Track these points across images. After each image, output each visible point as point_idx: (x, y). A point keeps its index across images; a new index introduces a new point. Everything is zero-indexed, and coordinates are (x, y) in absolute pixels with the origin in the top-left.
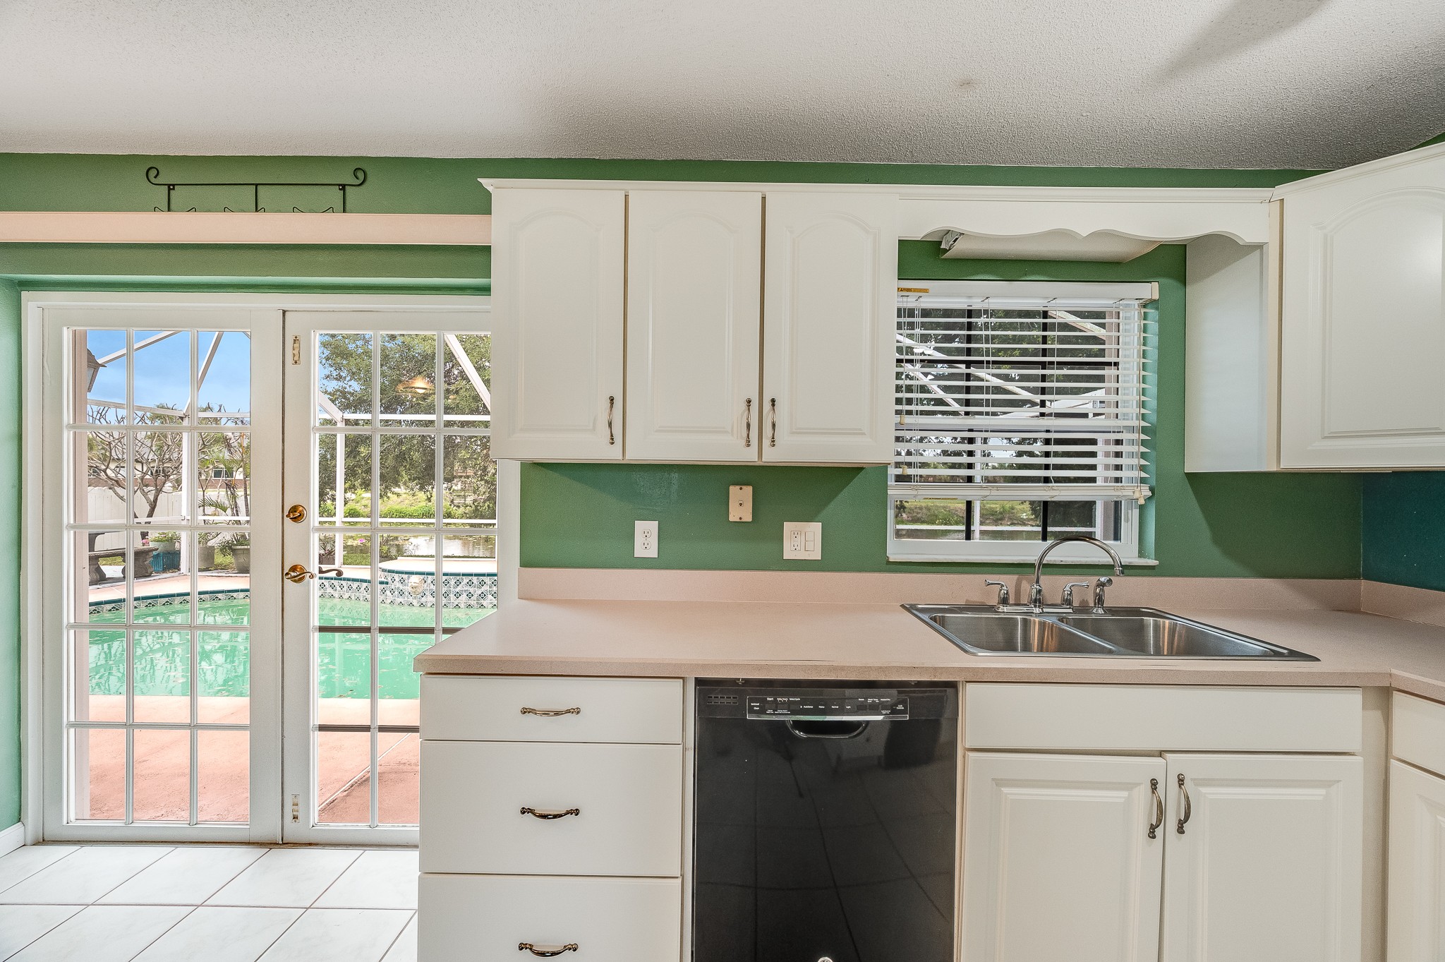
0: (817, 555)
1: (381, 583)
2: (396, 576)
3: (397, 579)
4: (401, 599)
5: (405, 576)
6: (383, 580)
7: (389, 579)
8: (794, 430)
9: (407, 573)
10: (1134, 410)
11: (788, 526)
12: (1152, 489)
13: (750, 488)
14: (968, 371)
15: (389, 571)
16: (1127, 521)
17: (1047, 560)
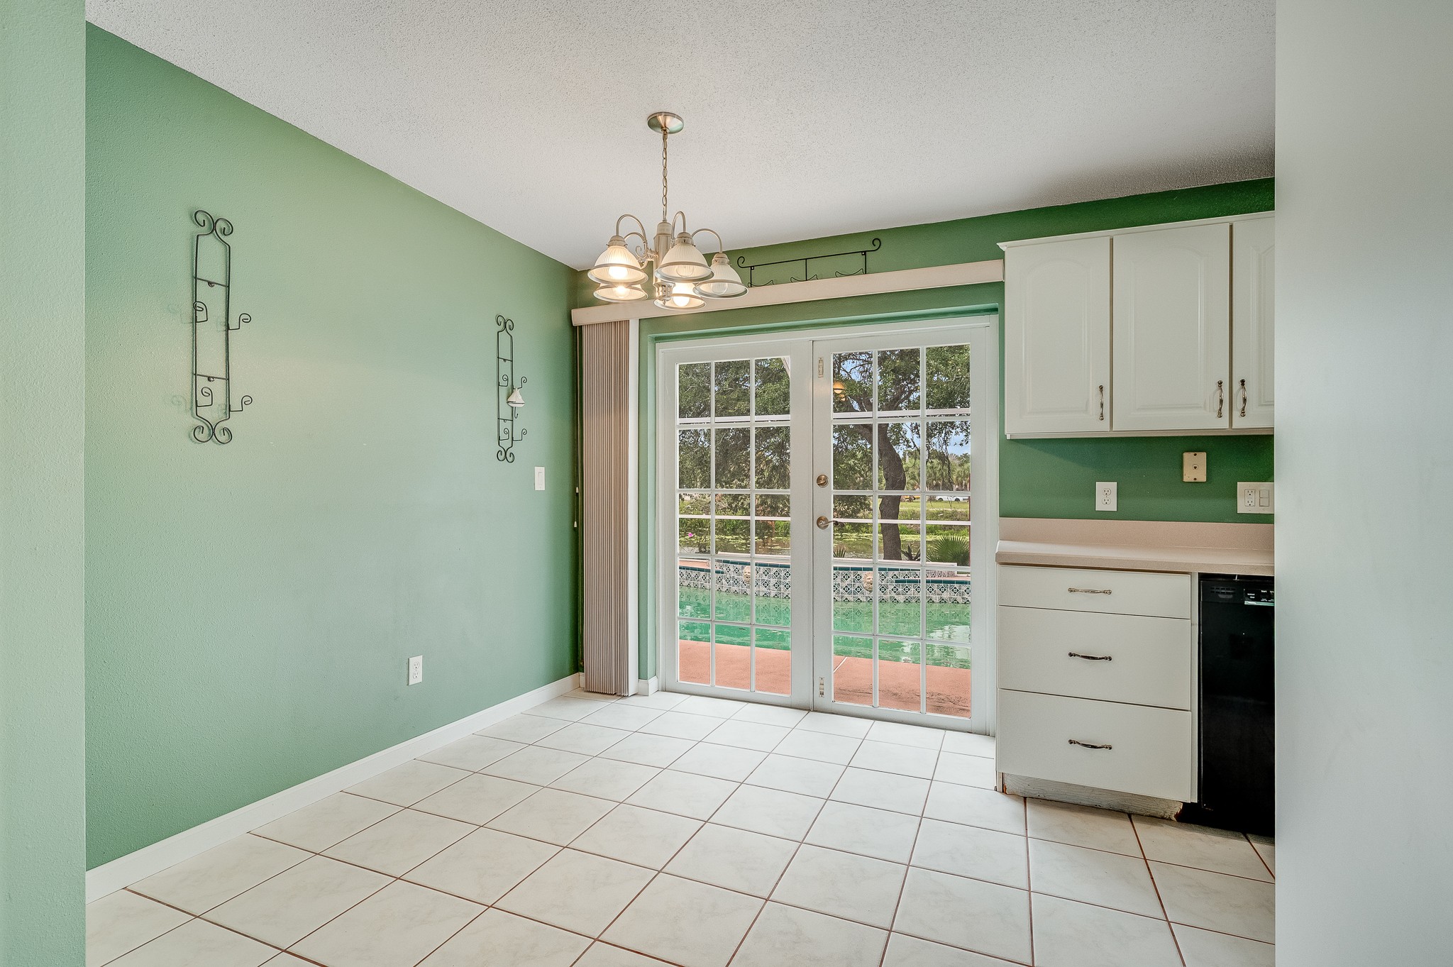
1: (717, 572)
2: (731, 566)
3: (732, 569)
4: (735, 588)
5: (739, 567)
6: (718, 569)
7: (725, 569)
8: (1263, 403)
9: (740, 563)
11: (1241, 486)
13: (1204, 455)
15: (725, 562)
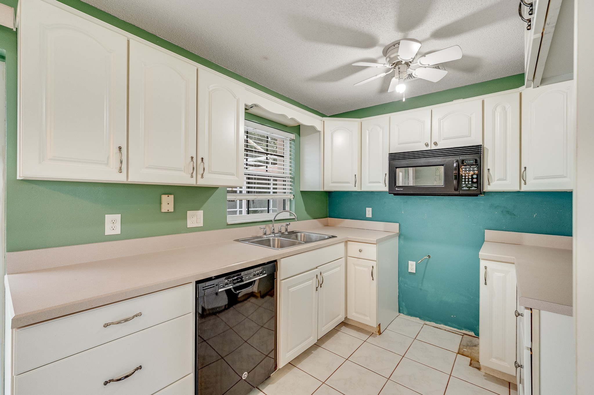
0: (201, 224)
8: (210, 172)
10: (289, 172)
11: (189, 213)
12: (294, 195)
13: (173, 196)
14: (247, 153)
16: (287, 205)
17: (277, 218)
